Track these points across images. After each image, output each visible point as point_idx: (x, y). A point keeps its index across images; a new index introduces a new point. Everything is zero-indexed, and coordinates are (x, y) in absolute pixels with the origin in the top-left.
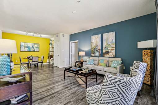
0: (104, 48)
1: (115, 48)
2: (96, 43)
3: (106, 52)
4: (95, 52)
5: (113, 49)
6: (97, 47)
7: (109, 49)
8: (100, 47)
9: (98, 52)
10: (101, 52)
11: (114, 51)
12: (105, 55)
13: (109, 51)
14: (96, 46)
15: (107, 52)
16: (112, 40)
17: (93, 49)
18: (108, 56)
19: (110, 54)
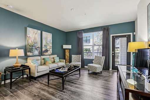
0: (43, 46)
1: (52, 47)
2: (35, 39)
3: (45, 50)
4: (33, 50)
5: (51, 48)
6: (36, 45)
7: (48, 47)
8: (39, 45)
9: (37, 50)
10: (40, 50)
11: (51, 50)
12: (45, 53)
13: (48, 49)
14: (35, 43)
15: (47, 51)
16: (50, 40)
17: (30, 46)
18: (47, 54)
19: (49, 52)
